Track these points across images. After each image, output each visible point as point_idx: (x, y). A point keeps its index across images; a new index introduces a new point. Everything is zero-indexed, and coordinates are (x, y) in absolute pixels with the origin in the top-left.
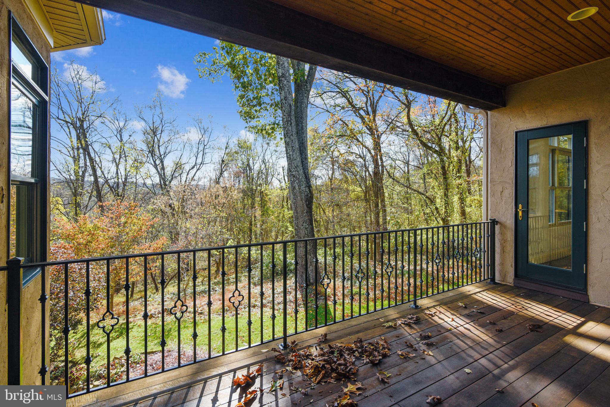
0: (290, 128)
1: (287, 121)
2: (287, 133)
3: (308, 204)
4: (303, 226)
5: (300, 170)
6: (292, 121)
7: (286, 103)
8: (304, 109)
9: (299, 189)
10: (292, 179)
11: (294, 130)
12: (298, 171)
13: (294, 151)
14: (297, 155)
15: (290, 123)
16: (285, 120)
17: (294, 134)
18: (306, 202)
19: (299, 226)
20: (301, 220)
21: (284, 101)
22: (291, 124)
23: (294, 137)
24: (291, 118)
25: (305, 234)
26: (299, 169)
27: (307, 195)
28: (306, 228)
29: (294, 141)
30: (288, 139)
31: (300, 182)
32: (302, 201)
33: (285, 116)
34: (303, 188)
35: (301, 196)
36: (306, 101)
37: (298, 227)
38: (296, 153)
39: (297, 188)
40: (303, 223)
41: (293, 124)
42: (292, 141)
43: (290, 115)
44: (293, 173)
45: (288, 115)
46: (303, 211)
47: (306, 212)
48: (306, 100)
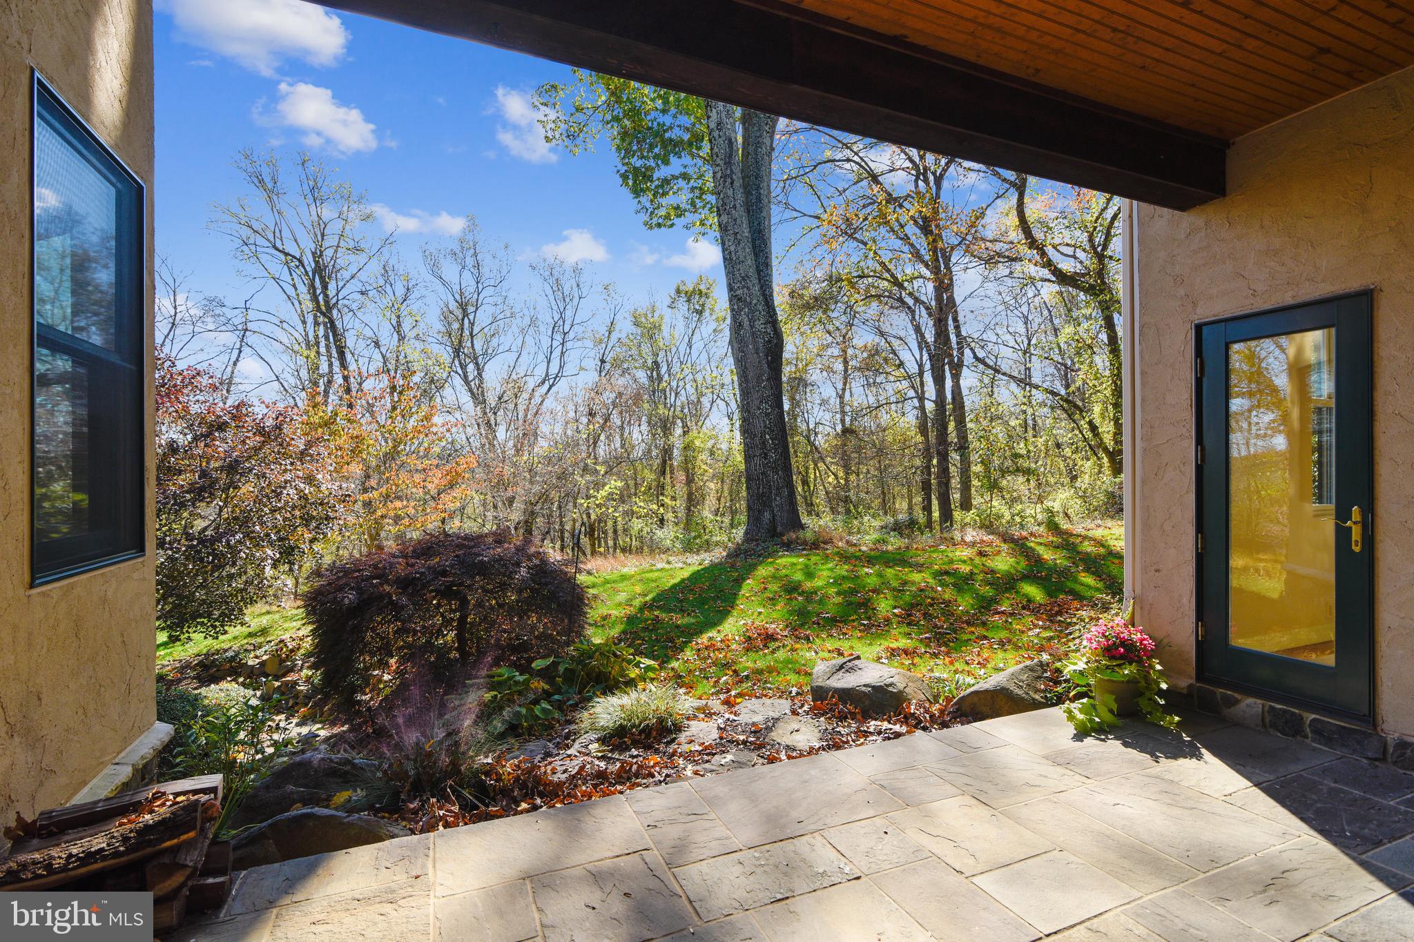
0: (730, 192)
1: (724, 177)
2: (724, 204)
3: (772, 362)
4: (759, 409)
5: (753, 285)
6: (734, 177)
7: (720, 137)
8: (763, 159)
9: (752, 327)
10: (736, 307)
11: (740, 197)
12: (748, 288)
13: (739, 243)
14: (745, 252)
15: (729, 180)
16: (719, 175)
17: (738, 206)
18: (767, 355)
19: (752, 411)
20: (756, 396)
21: (716, 134)
22: (732, 183)
23: (740, 213)
24: (731, 170)
25: (765, 427)
26: (750, 284)
27: (769, 341)
28: (767, 415)
29: (739, 221)
30: (725, 218)
31: (752, 311)
32: (757, 353)
33: (718, 165)
34: (759, 325)
35: (755, 343)
36: (767, 141)
37: (749, 412)
38: (744, 249)
39: (746, 324)
40: (761, 402)
41: (737, 184)
42: (735, 220)
43: (730, 163)
44: (738, 292)
45: (725, 164)
46: (759, 377)
47: (768, 380)
48: (768, 138)
